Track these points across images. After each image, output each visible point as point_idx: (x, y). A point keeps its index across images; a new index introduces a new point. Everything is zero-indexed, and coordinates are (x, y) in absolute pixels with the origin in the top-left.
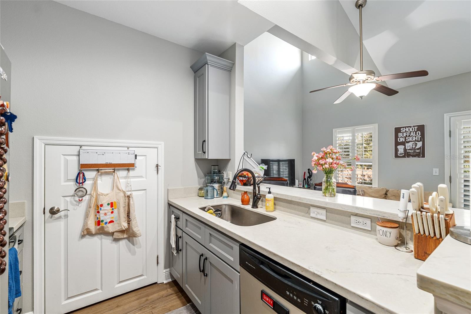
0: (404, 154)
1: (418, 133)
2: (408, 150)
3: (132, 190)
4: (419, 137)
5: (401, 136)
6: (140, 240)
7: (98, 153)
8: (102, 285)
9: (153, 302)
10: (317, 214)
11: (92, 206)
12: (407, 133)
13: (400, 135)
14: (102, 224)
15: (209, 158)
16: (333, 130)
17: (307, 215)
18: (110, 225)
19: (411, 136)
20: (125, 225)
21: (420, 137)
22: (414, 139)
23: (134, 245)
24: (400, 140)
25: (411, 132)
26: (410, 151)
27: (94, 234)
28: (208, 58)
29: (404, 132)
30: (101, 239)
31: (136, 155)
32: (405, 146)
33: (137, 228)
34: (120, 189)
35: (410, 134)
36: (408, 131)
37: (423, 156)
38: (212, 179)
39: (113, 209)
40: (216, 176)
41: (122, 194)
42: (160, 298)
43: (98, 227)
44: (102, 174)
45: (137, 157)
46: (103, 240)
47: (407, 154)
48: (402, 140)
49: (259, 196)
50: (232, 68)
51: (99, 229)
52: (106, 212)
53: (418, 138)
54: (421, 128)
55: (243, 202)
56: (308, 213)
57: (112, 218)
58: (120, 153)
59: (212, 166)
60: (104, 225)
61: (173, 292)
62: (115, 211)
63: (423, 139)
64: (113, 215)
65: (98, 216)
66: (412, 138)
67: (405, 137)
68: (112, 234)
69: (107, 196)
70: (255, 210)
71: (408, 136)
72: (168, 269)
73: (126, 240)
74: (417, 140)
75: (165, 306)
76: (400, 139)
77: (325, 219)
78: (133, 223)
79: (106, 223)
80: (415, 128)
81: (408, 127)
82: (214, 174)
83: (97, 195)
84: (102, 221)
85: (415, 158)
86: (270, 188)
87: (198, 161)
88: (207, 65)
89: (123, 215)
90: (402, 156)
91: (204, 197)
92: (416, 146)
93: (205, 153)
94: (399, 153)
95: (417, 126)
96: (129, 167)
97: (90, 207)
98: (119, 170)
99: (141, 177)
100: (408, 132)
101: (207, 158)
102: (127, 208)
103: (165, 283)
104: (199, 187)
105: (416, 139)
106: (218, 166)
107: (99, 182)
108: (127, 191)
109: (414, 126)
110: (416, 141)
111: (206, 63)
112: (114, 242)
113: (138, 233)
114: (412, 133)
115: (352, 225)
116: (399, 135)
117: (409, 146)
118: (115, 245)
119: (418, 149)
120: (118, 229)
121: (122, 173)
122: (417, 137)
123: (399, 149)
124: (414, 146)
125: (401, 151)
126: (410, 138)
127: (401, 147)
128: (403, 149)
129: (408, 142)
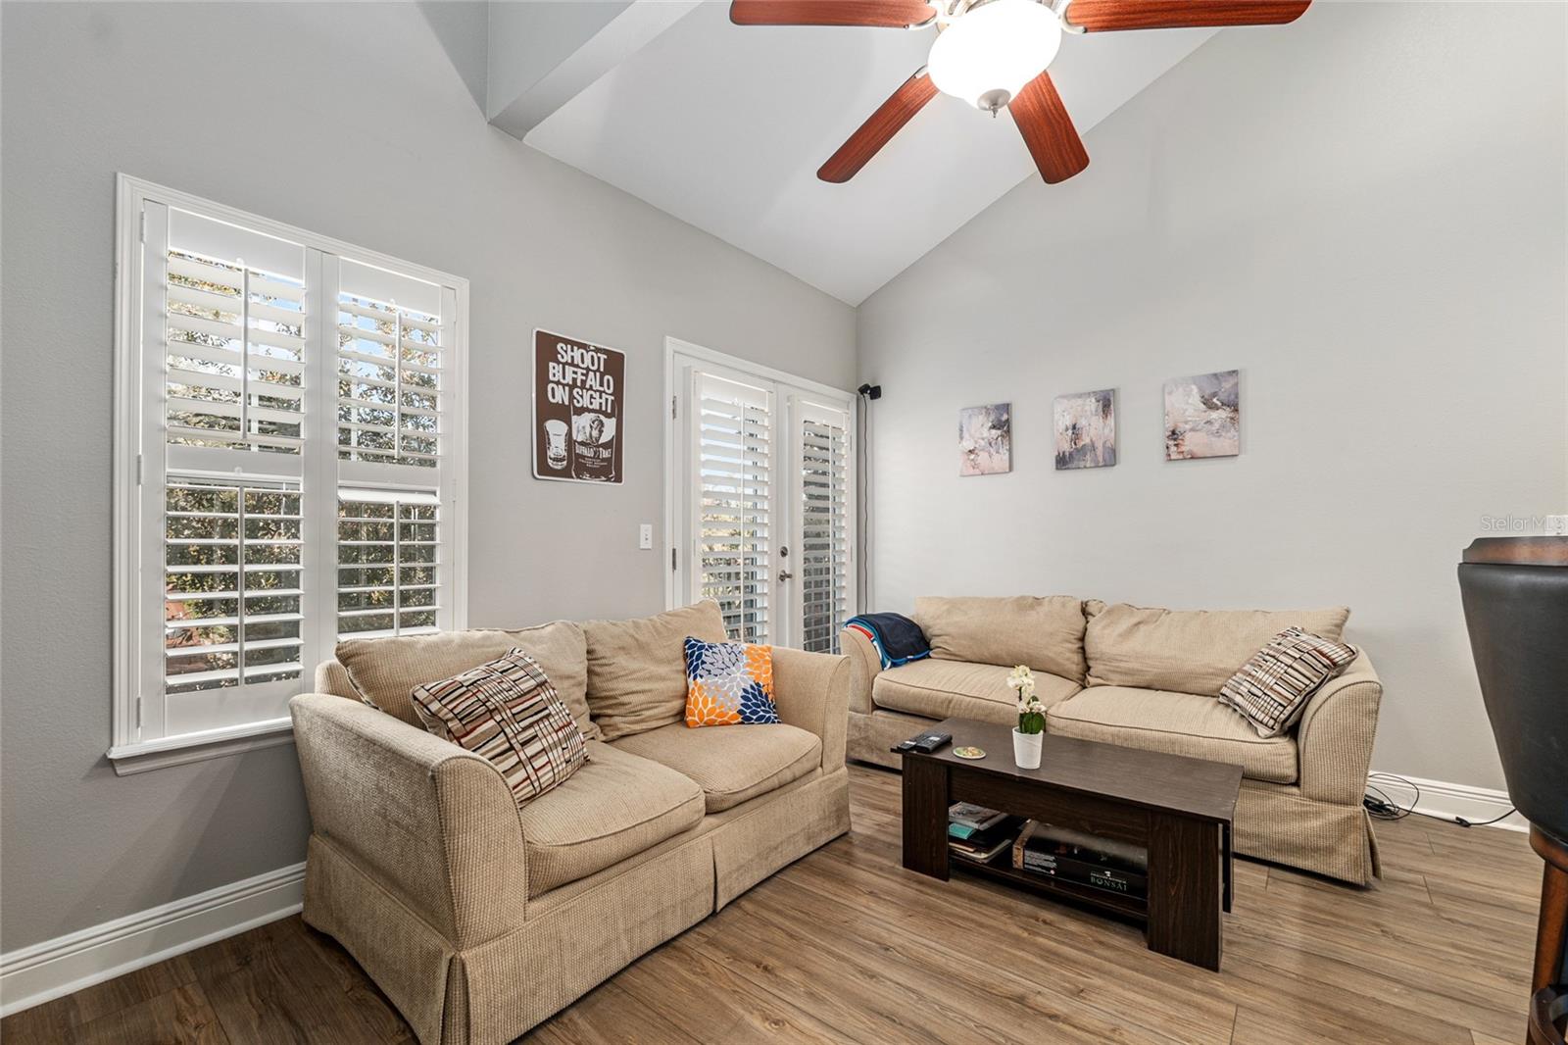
0: (565, 463)
1: (608, 380)
2: (579, 443)
4: (611, 398)
5: (556, 379)
12: (576, 370)
13: (555, 371)
19: (588, 386)
21: (613, 398)
22: (596, 405)
24: (554, 397)
25: (588, 369)
26: (585, 451)
29: (567, 363)
32: (570, 424)
35: (584, 378)
36: (581, 365)
37: (618, 479)
47: (576, 466)
48: (560, 396)
53: (607, 399)
54: (614, 364)
63: (617, 411)
66: (591, 397)
67: (571, 388)
71: (579, 384)
74: (604, 409)
76: (553, 389)
80: (599, 358)
81: (580, 346)
85: (596, 482)
90: (559, 467)
92: (601, 432)
94: (551, 453)
95: (605, 352)
100: (577, 366)
105: (601, 404)
109: (597, 350)
110: (599, 411)
114: (591, 374)
116: (551, 371)
117: (582, 424)
119: (606, 446)
122: (604, 396)
123: (551, 437)
124: (595, 433)
125: (557, 447)
126: (587, 395)
127: (556, 428)
128: (563, 438)
129: (580, 411)
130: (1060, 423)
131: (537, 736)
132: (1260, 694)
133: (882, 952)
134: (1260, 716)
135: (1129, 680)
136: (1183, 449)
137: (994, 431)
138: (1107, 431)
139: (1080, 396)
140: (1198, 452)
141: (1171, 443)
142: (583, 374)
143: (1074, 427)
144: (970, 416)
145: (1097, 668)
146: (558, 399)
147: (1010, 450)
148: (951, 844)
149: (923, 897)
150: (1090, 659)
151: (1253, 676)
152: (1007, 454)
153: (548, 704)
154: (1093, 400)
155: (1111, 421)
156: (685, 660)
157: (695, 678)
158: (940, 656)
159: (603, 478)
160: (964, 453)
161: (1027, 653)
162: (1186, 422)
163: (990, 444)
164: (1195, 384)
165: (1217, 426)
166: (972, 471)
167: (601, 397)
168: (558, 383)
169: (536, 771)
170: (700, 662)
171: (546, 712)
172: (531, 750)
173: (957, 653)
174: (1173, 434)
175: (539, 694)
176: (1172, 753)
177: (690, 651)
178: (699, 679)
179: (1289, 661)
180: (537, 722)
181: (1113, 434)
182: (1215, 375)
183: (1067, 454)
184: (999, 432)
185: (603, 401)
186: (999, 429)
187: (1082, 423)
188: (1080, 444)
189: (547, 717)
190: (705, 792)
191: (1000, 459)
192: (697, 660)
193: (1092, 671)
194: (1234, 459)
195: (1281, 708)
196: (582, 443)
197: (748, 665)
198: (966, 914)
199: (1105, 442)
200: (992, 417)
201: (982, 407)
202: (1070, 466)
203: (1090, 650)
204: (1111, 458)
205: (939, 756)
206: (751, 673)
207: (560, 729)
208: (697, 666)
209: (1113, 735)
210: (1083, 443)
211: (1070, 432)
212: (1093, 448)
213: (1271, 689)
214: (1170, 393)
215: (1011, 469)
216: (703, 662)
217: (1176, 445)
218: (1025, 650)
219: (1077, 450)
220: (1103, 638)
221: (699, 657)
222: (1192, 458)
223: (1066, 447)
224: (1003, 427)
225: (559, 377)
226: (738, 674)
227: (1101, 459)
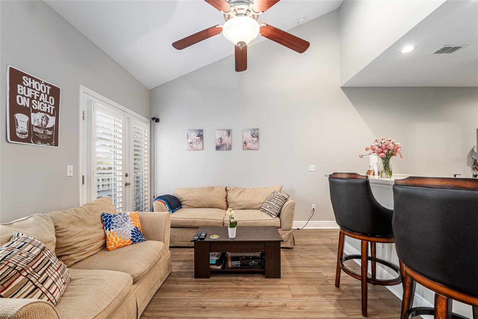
0: (27, 135)
1: (52, 99)
2: (35, 126)
4: (53, 107)
5: (22, 93)
12: (34, 91)
13: (21, 89)
19: (40, 100)
22: (45, 109)
24: (20, 102)
25: (40, 92)
26: (38, 131)
29: (28, 87)
35: (38, 96)
36: (36, 89)
37: (56, 144)
48: (24, 102)
53: (51, 108)
54: (55, 92)
63: (56, 113)
66: (42, 105)
67: (31, 99)
71: (35, 98)
74: (49, 112)
76: (20, 98)
80: (47, 88)
81: (36, 80)
85: (44, 145)
90: (24, 138)
92: (47, 122)
94: (18, 130)
95: (50, 85)
100: (35, 89)
105: (47, 109)
109: (46, 84)
110: (47, 113)
114: (42, 95)
116: (19, 89)
117: (37, 118)
119: (49, 129)
122: (49, 105)
123: (18, 122)
124: (44, 123)
125: (22, 127)
126: (40, 104)
127: (22, 119)
128: (26, 123)
129: (36, 111)
130: (217, 137)
131: (48, 276)
132: (272, 207)
133: (203, 309)
134: (273, 213)
135: (240, 208)
136: (247, 147)
137: (198, 137)
138: (229, 141)
139: (222, 130)
140: (251, 148)
141: (244, 145)
142: (37, 94)
143: (221, 139)
144: (191, 132)
145: (230, 205)
146: (23, 104)
147: (203, 143)
148: (210, 266)
149: (206, 286)
150: (229, 203)
151: (270, 203)
152: (202, 145)
153: (49, 258)
154: (226, 132)
155: (230, 138)
156: (102, 223)
157: (110, 230)
158: (186, 207)
159: (48, 144)
160: (188, 143)
161: (213, 203)
162: (248, 140)
163: (197, 141)
164: (250, 130)
165: (254, 142)
166: (191, 149)
167: (47, 106)
168: (23, 96)
169: (52, 294)
170: (111, 223)
171: (50, 263)
172: (47, 285)
173: (192, 206)
174: (245, 143)
175: (44, 255)
176: (255, 226)
177: (105, 219)
178: (112, 230)
179: (278, 199)
180: (46, 269)
181: (230, 141)
182: (254, 129)
183: (219, 146)
184: (200, 138)
186: (200, 137)
187: (223, 138)
188: (222, 143)
189: (51, 265)
190: (131, 276)
191: (200, 146)
192: (109, 222)
193: (229, 206)
194: (257, 150)
195: (277, 210)
196: (37, 127)
197: (132, 221)
198: (220, 286)
199: (229, 144)
200: (198, 133)
201: (194, 130)
202: (220, 149)
203: (228, 200)
204: (230, 148)
205: (206, 240)
206: (133, 224)
207: (58, 269)
208: (110, 225)
209: (241, 223)
210: (223, 143)
211: (220, 140)
212: (226, 145)
213: (275, 206)
214: (244, 132)
215: (203, 149)
216: (112, 223)
217: (246, 146)
218: (212, 202)
219: (222, 145)
220: (232, 197)
221: (110, 221)
222: (249, 149)
223: (219, 144)
224: (200, 136)
225: (24, 92)
226: (128, 225)
227: (228, 148)
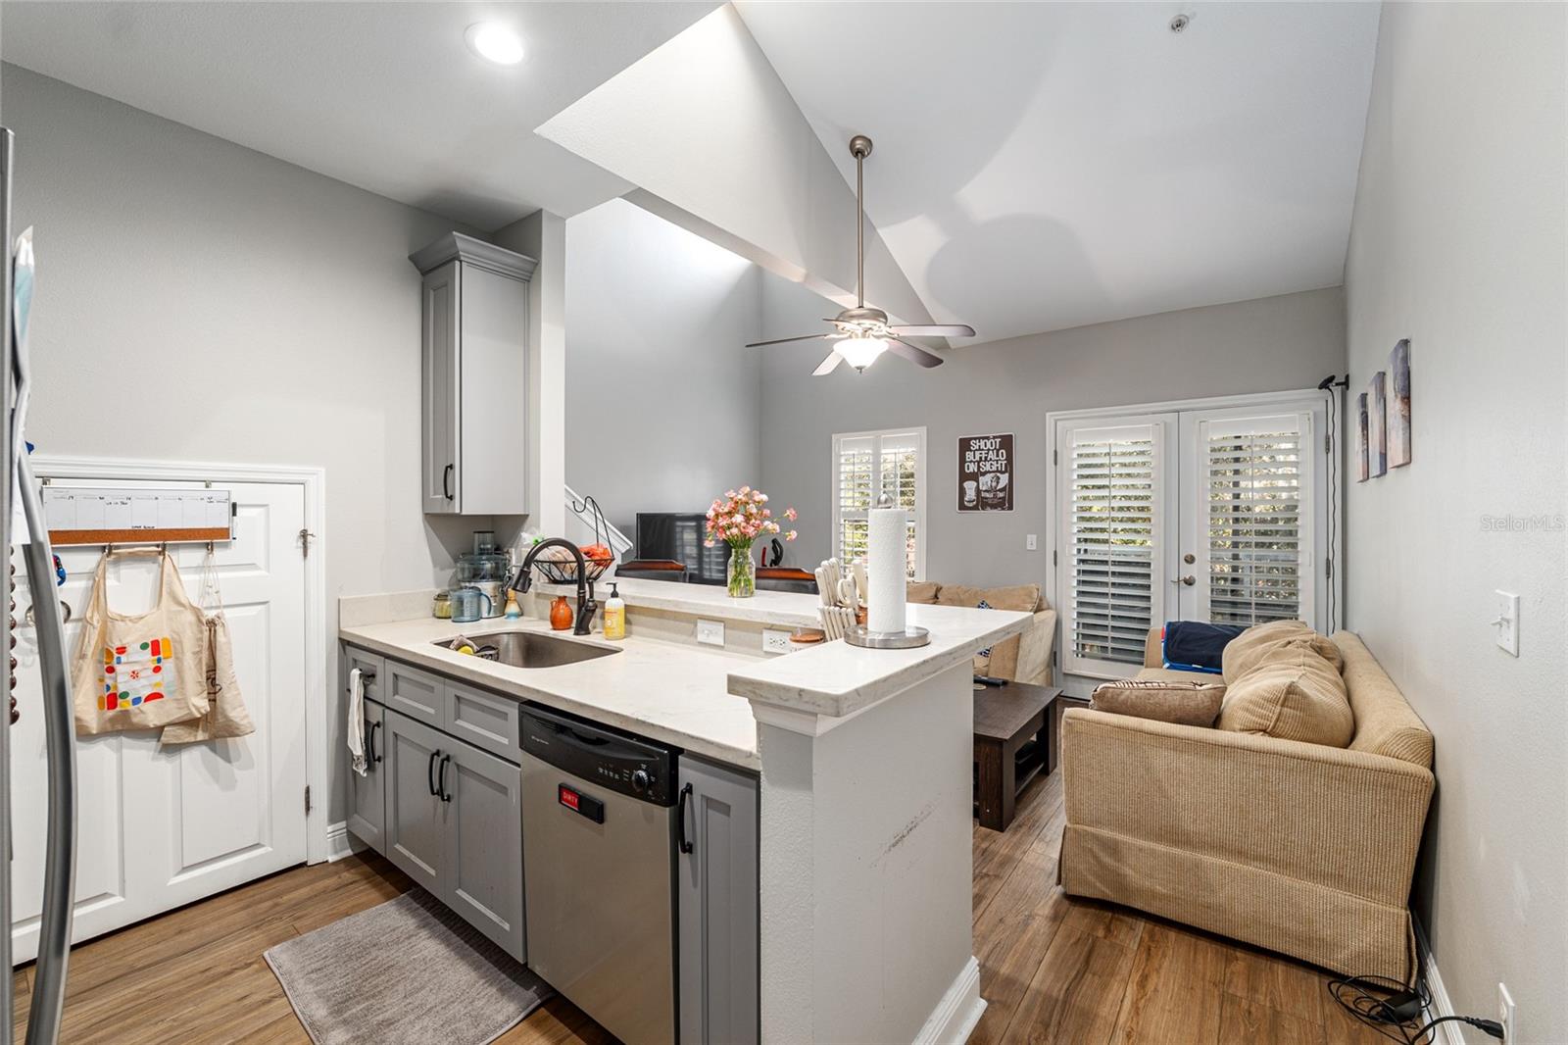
0: (975, 502)
1: (1003, 452)
2: (983, 491)
3: (223, 603)
4: (1003, 463)
5: (970, 460)
6: (249, 744)
7: (108, 499)
8: (123, 881)
9: (298, 905)
10: (708, 635)
11: (90, 652)
12: (981, 452)
13: (969, 455)
14: (124, 705)
15: (464, 513)
16: (833, 436)
17: (692, 639)
18: (149, 707)
19: (988, 459)
20: (200, 704)
21: (1006, 462)
22: (994, 469)
23: (228, 760)
24: (968, 469)
25: (989, 450)
26: (987, 495)
27: (95, 735)
28: (460, 245)
29: (976, 450)
30: (119, 749)
31: (234, 506)
32: (978, 482)
33: (239, 709)
34: (183, 600)
35: (986, 455)
36: (984, 448)
37: (1011, 508)
38: (475, 569)
39: (159, 660)
40: (487, 560)
41: (190, 617)
42: (316, 896)
43: (111, 713)
44: (119, 560)
45: (238, 510)
46: (125, 751)
47: (982, 503)
48: (972, 468)
49: (591, 604)
50: (532, 273)
51: (112, 720)
52: (136, 668)
53: (1001, 464)
54: (1007, 442)
55: (556, 623)
56: (694, 634)
57: (156, 685)
58: (180, 499)
59: (477, 535)
60: (131, 707)
61: (357, 878)
62: (168, 665)
63: (1009, 466)
64: (158, 677)
65: (109, 682)
66: (992, 464)
67: (979, 462)
68: (159, 731)
69: (142, 622)
70: (582, 639)
71: (983, 459)
72: (343, 824)
73: (204, 748)
74: (1000, 469)
75: (332, 910)
76: (968, 465)
77: (722, 644)
78: (227, 696)
79: (136, 701)
80: (996, 442)
81: (984, 438)
82: (481, 554)
83: (107, 620)
84: (125, 695)
85: (995, 511)
86: (615, 585)
87: (433, 519)
88: (457, 263)
89: (194, 677)
90: (972, 506)
91: (450, 618)
92: (998, 483)
93: (451, 498)
94: (966, 499)
95: (1000, 437)
96: (211, 538)
97: (83, 656)
98: (177, 547)
99: (252, 566)
100: (983, 450)
101: (457, 511)
102: (205, 655)
103: (330, 861)
104: (438, 591)
105: (997, 467)
106: (492, 532)
107: (111, 582)
108: (206, 608)
109: (994, 438)
110: (997, 471)
111: (456, 257)
112: (163, 756)
113: (242, 723)
114: (991, 452)
115: (766, 648)
116: (967, 456)
117: (985, 481)
118: (166, 766)
119: (1001, 490)
120: (177, 714)
121: (186, 558)
122: (1000, 462)
123: (967, 490)
124: (994, 484)
125: (971, 494)
126: (988, 464)
127: (970, 486)
128: (974, 489)
129: (984, 474)
142: (986, 453)
146: (971, 470)
159: (999, 509)
167: (997, 463)
168: (971, 462)
185: (999, 465)
196: (985, 491)
225: (972, 458)
